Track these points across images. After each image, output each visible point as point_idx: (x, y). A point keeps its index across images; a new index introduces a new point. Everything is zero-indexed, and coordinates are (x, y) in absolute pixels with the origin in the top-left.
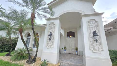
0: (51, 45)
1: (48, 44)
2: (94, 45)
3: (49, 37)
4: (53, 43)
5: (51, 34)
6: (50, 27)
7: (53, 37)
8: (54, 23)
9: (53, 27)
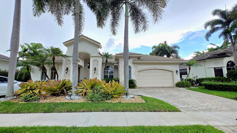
0: (68, 76)
1: (65, 76)
2: (94, 75)
3: (66, 71)
4: (69, 75)
5: (67, 68)
6: (66, 63)
7: (70, 70)
8: (70, 60)
9: (69, 63)
